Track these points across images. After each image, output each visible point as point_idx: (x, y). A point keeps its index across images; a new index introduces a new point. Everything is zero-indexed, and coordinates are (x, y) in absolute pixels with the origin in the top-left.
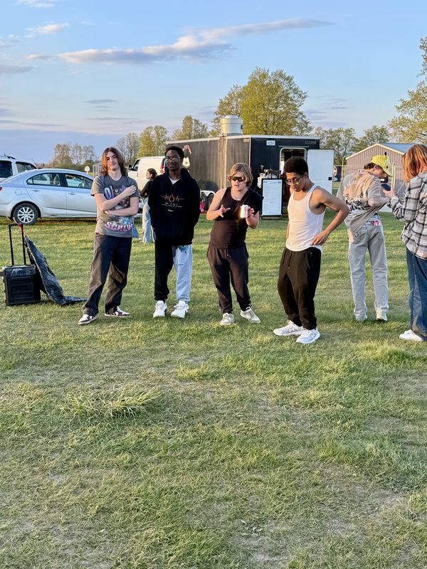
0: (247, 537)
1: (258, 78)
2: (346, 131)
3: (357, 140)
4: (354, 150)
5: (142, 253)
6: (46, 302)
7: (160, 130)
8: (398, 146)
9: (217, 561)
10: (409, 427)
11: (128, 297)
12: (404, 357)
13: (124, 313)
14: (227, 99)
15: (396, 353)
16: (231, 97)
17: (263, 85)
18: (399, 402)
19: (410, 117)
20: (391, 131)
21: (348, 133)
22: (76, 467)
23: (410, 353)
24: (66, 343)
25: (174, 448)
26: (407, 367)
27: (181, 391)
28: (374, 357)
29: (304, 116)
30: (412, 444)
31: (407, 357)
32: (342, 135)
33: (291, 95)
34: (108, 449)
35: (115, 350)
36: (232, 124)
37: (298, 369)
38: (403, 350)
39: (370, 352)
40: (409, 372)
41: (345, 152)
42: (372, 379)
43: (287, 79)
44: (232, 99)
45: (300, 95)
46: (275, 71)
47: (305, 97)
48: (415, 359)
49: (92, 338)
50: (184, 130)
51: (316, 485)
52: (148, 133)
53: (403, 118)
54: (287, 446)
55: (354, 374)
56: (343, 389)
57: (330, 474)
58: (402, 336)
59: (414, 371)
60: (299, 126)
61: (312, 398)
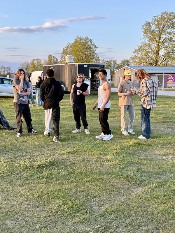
0: (90, 202)
1: (78, 40)
2: (114, 61)
3: (118, 65)
4: (117, 69)
5: (37, 110)
6: (2, 129)
7: (39, 60)
8: (134, 67)
9: (81, 209)
10: (142, 167)
11: (35, 126)
12: (140, 144)
13: (35, 132)
14: (66, 48)
15: (137, 143)
16: (68, 47)
17: (80, 43)
18: (139, 159)
19: (138, 56)
20: (131, 61)
21: (115, 62)
22: (27, 184)
23: (142, 143)
24: (14, 143)
25: (61, 176)
26: (141, 148)
27: (61, 158)
28: (129, 144)
29: (97, 55)
30: (144, 172)
31: (141, 144)
32: (112, 63)
33: (92, 47)
34: (38, 178)
35: (33, 145)
36: (70, 59)
37: (103, 150)
38: (140, 142)
39: (128, 143)
40: (142, 149)
41: (113, 69)
42: (129, 152)
43: (90, 40)
44: (68, 48)
45: (95, 47)
46: (85, 37)
47: (97, 47)
48: (144, 145)
49: (24, 141)
50: (49, 60)
51: (112, 185)
52: (33, 61)
53: (136, 56)
54: (101, 174)
55: (123, 150)
56: (119, 156)
57: (116, 182)
58: (139, 137)
59: (144, 149)
60: (95, 59)
61: (109, 158)
